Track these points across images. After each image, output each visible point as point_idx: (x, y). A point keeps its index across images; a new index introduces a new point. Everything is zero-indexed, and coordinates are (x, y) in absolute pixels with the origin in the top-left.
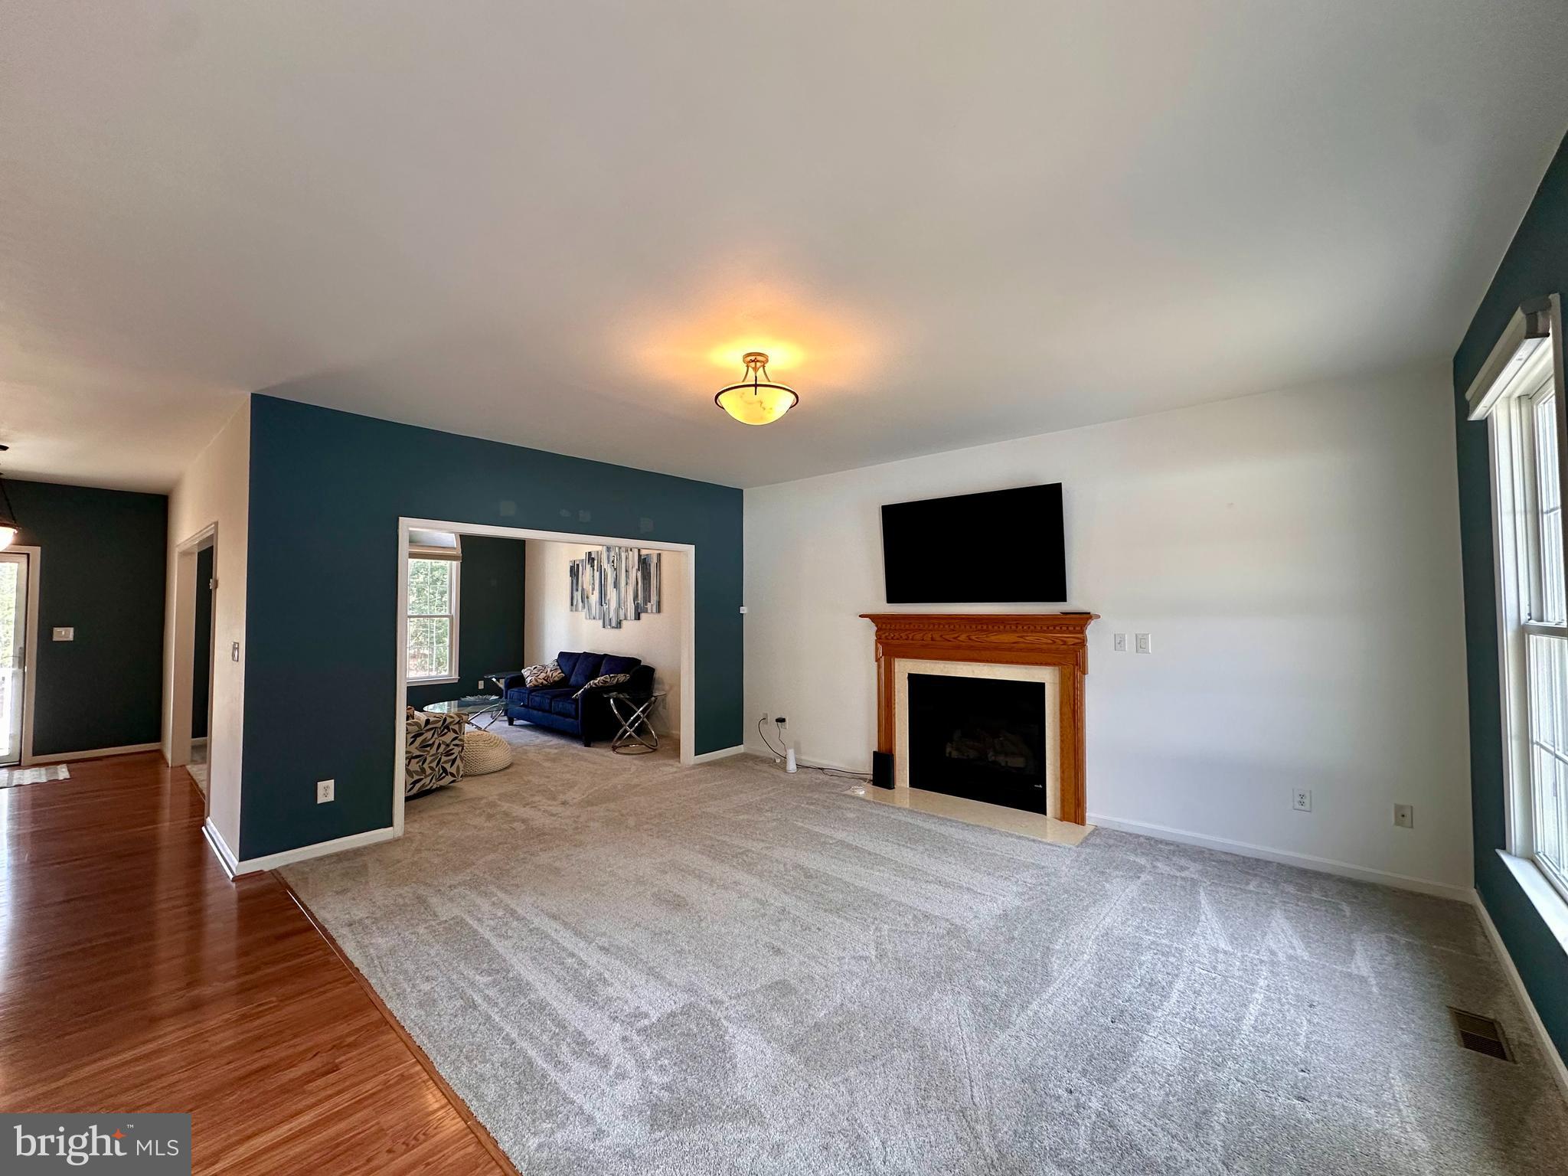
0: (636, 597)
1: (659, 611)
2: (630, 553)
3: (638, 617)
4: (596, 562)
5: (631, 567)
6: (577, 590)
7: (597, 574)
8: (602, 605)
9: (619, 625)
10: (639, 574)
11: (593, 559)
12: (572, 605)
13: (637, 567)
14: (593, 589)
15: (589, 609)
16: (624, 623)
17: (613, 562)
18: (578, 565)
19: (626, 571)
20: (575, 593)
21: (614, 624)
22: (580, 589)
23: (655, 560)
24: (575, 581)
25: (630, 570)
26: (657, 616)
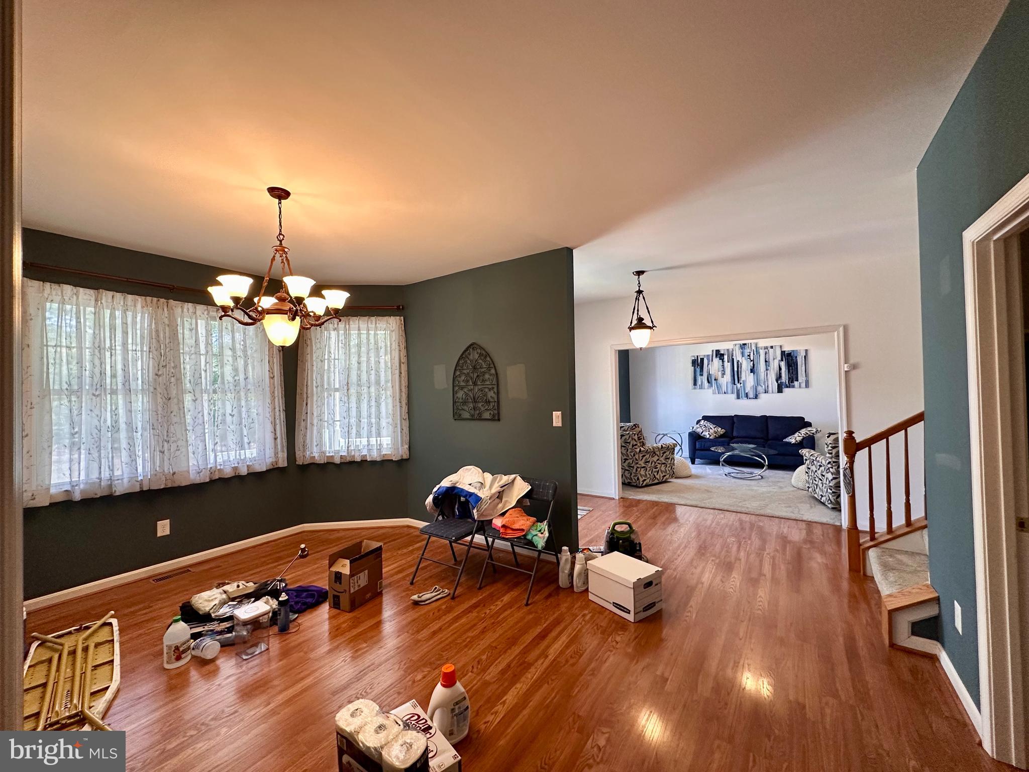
0: (779, 377)
1: (807, 386)
2: (771, 351)
3: (780, 390)
4: (726, 357)
5: (771, 358)
6: (702, 375)
7: (728, 366)
8: (735, 384)
9: (756, 397)
10: (783, 364)
11: (723, 355)
12: (695, 384)
13: (779, 358)
14: (723, 374)
15: (719, 387)
16: (763, 396)
17: (749, 356)
18: (702, 360)
19: (766, 361)
20: (699, 378)
21: (751, 395)
22: (705, 374)
23: (803, 354)
24: (698, 370)
25: (771, 360)
26: (806, 389)
